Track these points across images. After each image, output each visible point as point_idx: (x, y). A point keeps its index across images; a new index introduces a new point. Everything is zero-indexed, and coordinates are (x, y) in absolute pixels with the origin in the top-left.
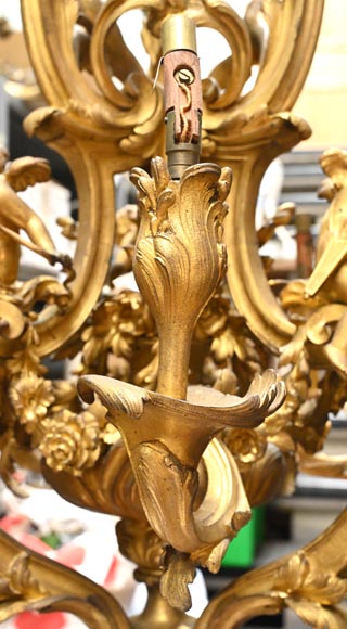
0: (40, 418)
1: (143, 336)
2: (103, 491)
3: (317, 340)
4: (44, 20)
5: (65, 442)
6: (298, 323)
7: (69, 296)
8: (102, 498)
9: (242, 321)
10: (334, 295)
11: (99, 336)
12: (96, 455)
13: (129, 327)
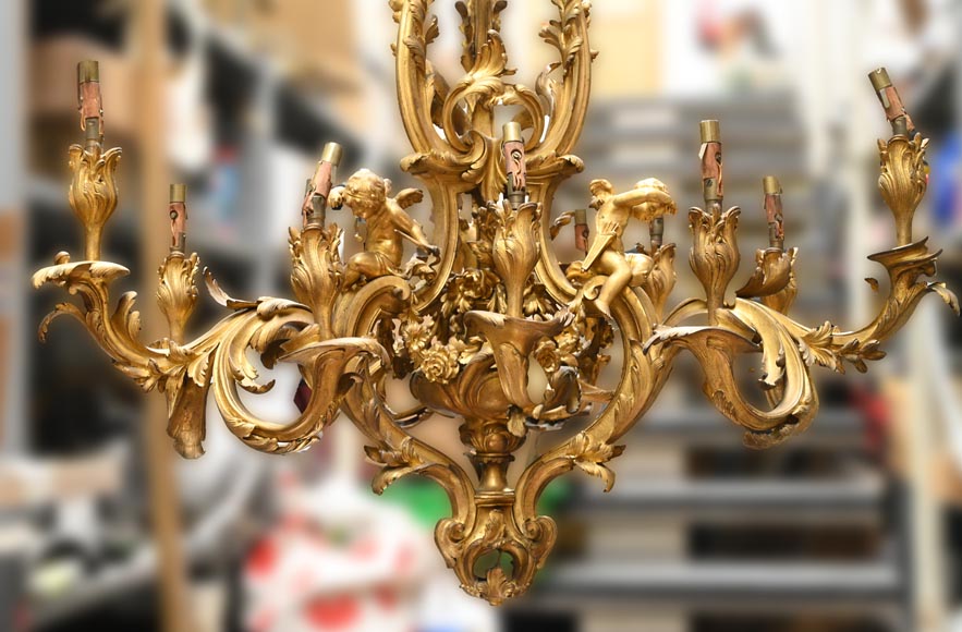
0: (421, 349)
1: (480, 299)
2: (458, 396)
3: (590, 297)
4: (415, 101)
5: (439, 363)
6: (578, 288)
7: (434, 274)
8: (458, 401)
9: (543, 286)
10: (599, 270)
11: (451, 299)
12: (457, 370)
13: (471, 293)
